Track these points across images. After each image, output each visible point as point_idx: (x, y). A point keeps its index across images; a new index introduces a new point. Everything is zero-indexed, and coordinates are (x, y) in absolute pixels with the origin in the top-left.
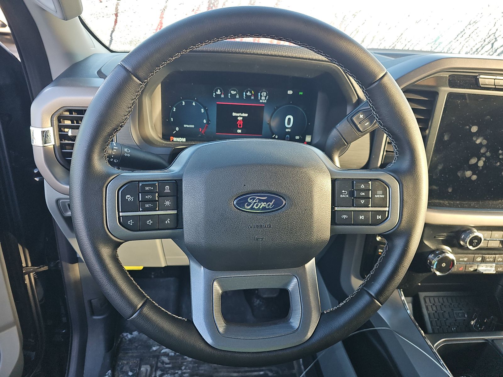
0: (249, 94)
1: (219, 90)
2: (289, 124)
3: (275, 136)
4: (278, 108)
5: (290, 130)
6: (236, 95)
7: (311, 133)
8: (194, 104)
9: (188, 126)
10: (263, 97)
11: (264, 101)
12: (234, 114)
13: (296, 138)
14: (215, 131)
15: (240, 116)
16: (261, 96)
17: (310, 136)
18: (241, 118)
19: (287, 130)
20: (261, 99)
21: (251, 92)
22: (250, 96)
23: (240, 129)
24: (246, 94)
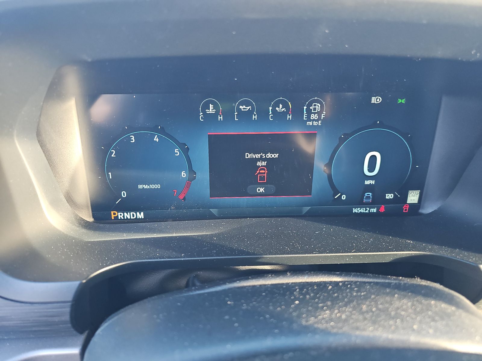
0: (280, 109)
1: (211, 106)
2: (371, 168)
3: (341, 196)
4: (347, 136)
5: (372, 182)
6: (250, 113)
7: (419, 186)
8: (156, 139)
9: (146, 187)
10: (315, 113)
11: (315, 123)
12: (248, 156)
13: (387, 198)
14: (208, 191)
15: (261, 159)
16: (309, 112)
17: (418, 192)
18: (264, 163)
19: (367, 182)
20: (309, 119)
21: (285, 105)
22: (284, 114)
23: (261, 185)
24: (274, 111)
